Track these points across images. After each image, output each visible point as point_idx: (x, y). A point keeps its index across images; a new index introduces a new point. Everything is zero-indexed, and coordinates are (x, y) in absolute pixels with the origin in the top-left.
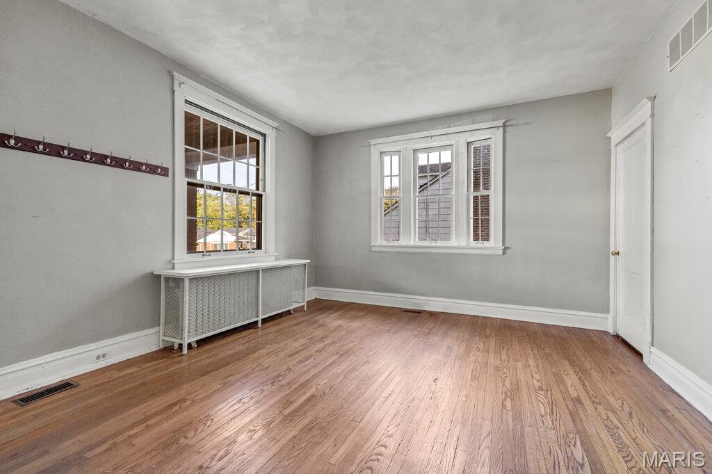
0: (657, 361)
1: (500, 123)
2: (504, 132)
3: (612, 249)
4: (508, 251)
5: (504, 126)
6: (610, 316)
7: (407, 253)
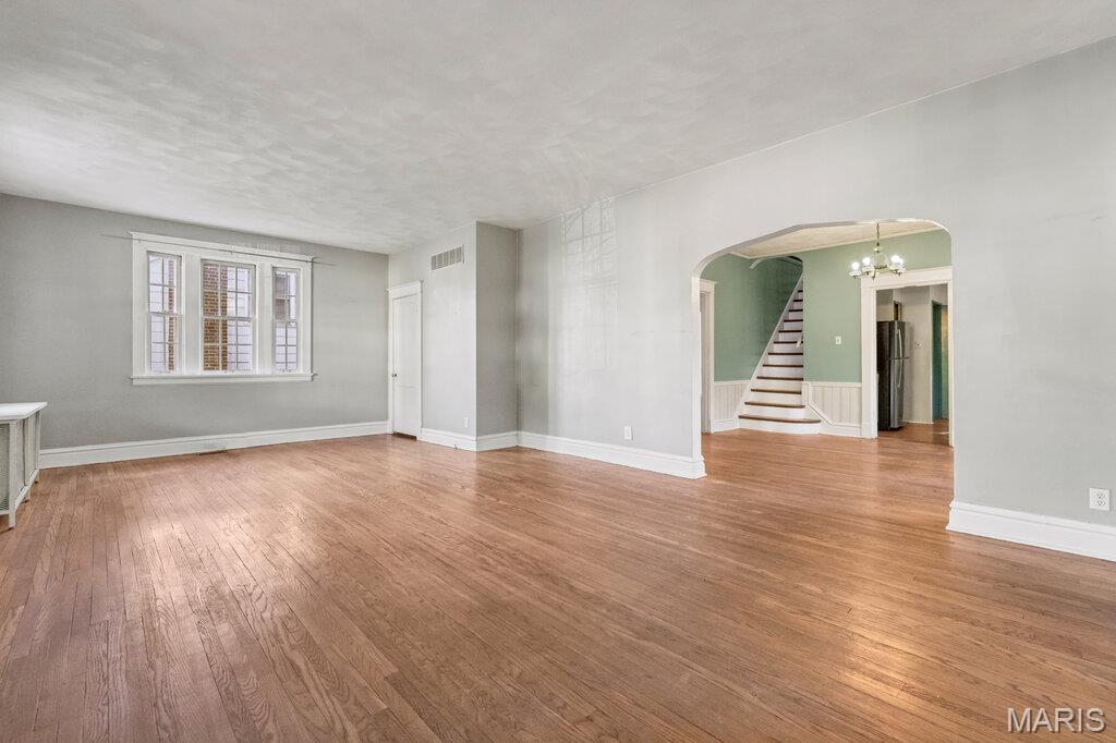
0: (426, 436)
1: (309, 258)
2: (313, 267)
3: (390, 372)
4: (316, 377)
5: (312, 262)
6: (390, 422)
7: (195, 385)
